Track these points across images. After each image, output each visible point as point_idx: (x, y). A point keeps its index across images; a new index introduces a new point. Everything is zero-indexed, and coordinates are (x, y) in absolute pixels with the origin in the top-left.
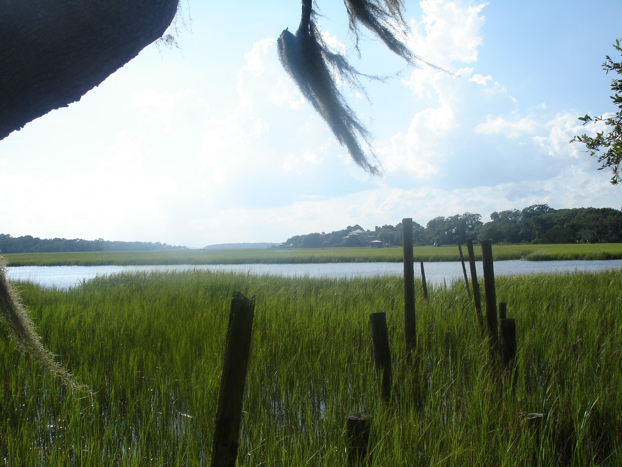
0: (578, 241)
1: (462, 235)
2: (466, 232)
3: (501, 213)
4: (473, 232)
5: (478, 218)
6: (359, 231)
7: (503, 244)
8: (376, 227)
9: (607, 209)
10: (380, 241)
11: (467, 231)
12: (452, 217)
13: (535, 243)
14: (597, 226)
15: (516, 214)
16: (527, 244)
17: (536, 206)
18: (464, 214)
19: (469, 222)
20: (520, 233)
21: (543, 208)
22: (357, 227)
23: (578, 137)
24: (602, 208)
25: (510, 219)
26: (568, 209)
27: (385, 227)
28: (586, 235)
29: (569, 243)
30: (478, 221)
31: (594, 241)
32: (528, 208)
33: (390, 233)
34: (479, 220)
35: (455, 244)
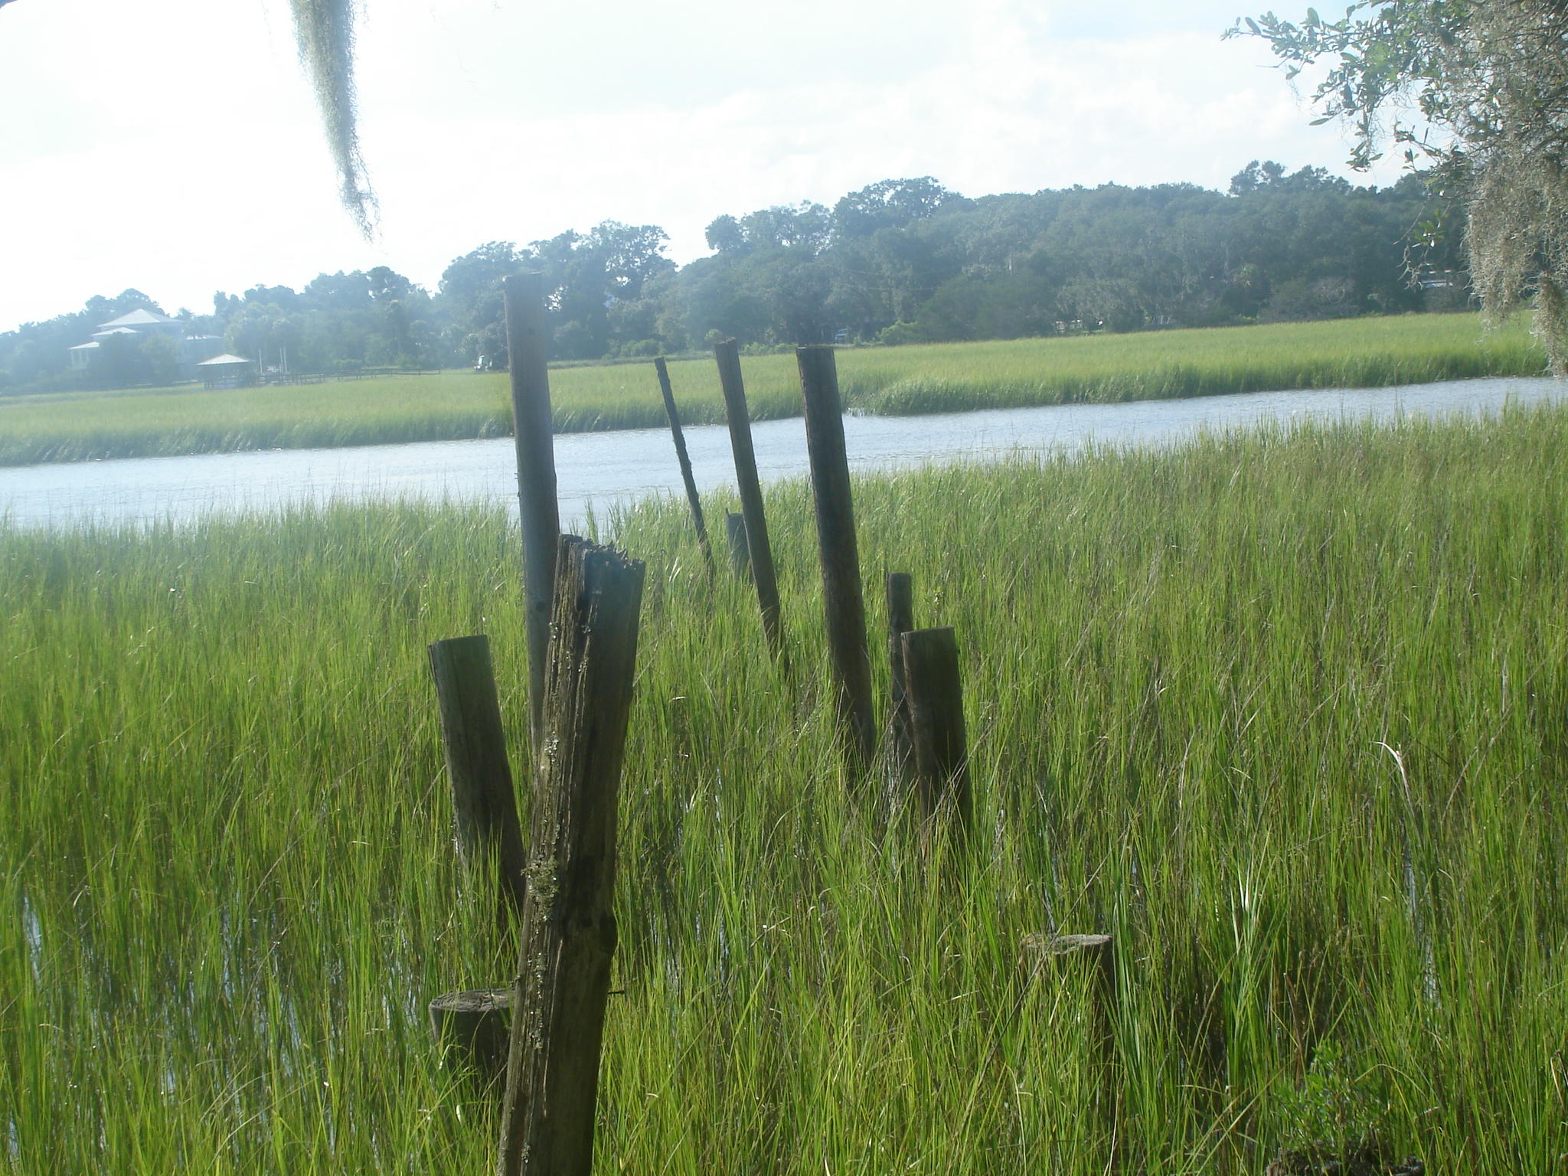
0: (1062, 326)
1: (589, 316)
2: (607, 304)
3: (748, 221)
4: (639, 306)
5: (653, 245)
6: (141, 317)
7: (764, 353)
8: (220, 299)
9: (1177, 187)
10: (239, 355)
11: (611, 302)
12: (545, 242)
13: (892, 341)
14: (1139, 262)
15: (811, 222)
16: (859, 346)
17: (891, 184)
18: (594, 229)
19: (617, 260)
20: (830, 300)
21: (918, 192)
22: (132, 300)
23: (1249, 21)
24: (1157, 184)
25: (785, 243)
26: (1021, 195)
27: (258, 295)
28: (1093, 301)
29: (1030, 335)
30: (654, 255)
31: (1127, 322)
32: (860, 196)
33: (283, 320)
34: (659, 253)
35: (563, 359)
